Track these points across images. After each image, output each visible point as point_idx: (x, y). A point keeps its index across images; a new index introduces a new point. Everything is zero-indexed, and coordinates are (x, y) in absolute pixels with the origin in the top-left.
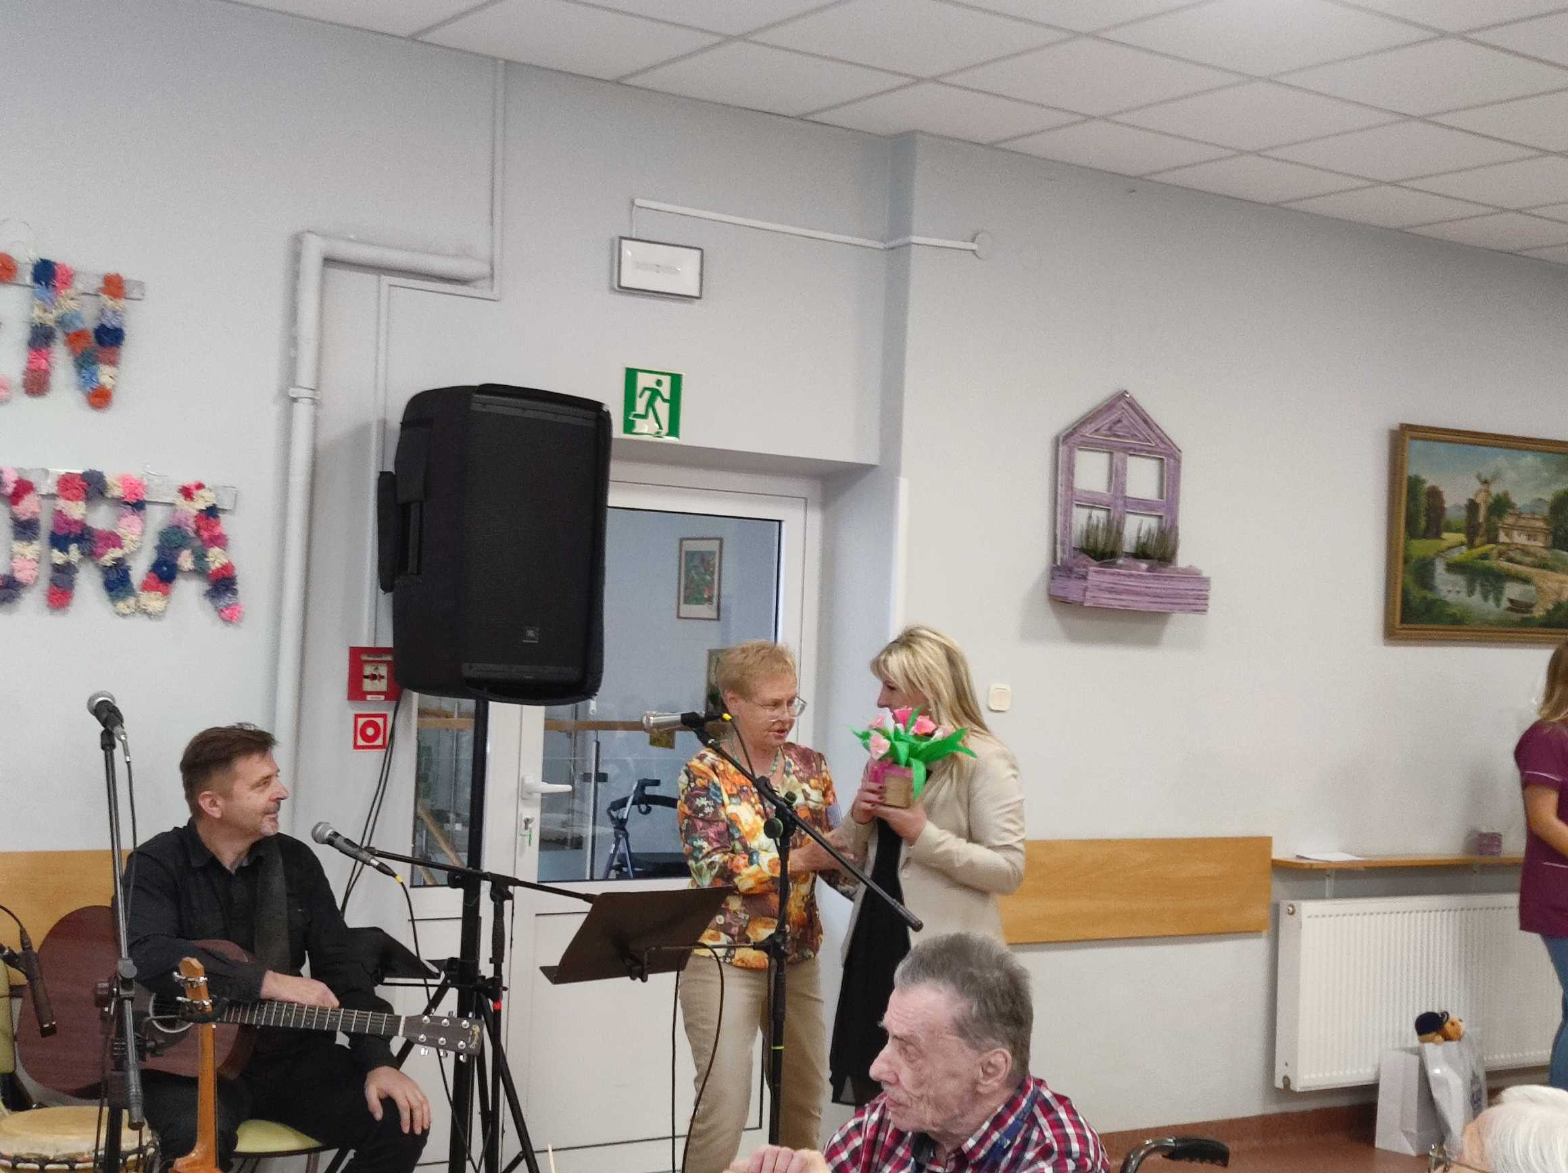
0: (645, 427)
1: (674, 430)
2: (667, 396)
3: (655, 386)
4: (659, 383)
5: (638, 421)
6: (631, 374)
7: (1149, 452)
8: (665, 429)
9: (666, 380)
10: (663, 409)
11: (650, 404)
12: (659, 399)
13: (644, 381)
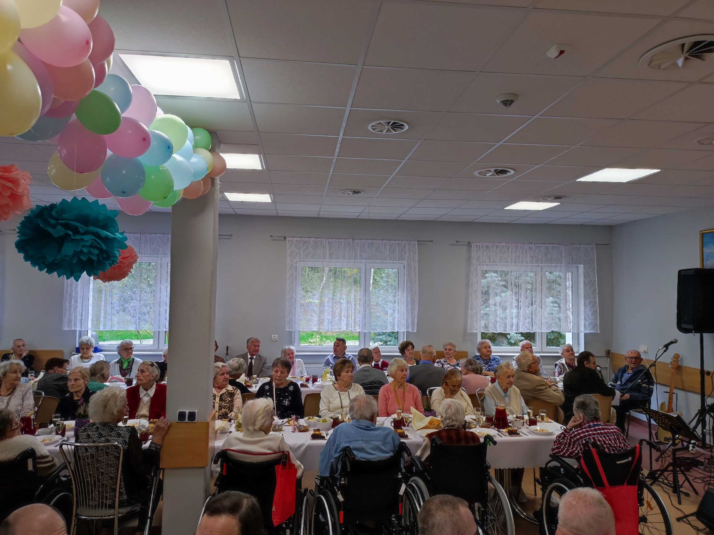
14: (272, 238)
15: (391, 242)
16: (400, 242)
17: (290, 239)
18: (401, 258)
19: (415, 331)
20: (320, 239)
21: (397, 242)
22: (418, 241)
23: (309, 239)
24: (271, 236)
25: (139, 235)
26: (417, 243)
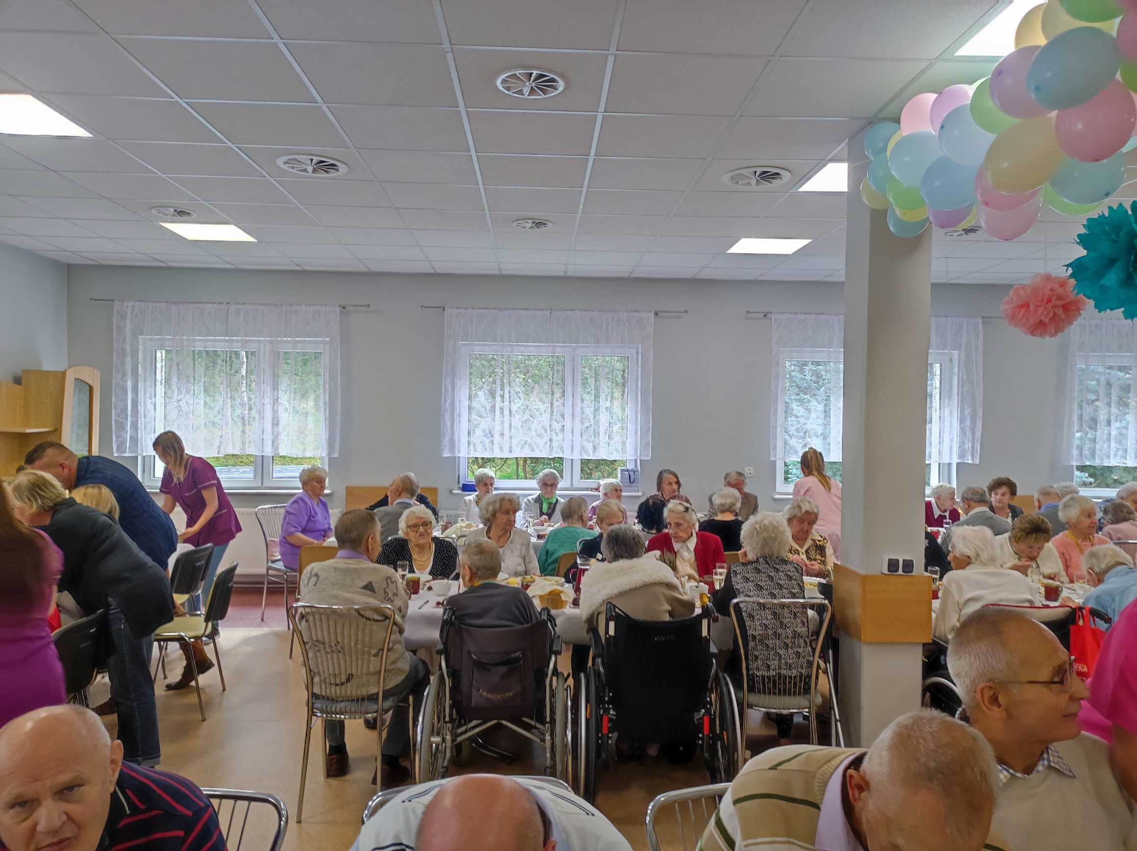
14: (750, 315)
15: (939, 319)
16: (954, 319)
17: (778, 316)
18: (956, 346)
19: (977, 461)
20: (824, 317)
21: (949, 319)
22: (983, 318)
23: (808, 316)
24: (748, 312)
25: (548, 312)
26: (980, 320)
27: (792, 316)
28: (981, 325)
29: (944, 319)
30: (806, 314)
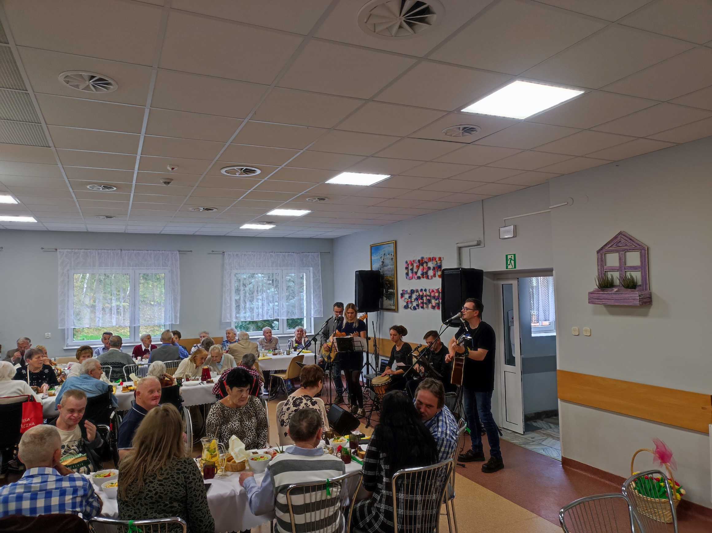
0: (510, 267)
1: (515, 267)
2: (513, 259)
3: (511, 258)
4: (512, 257)
5: (509, 266)
6: (507, 256)
7: (633, 250)
8: (513, 268)
9: (513, 256)
10: (513, 262)
11: (510, 262)
12: (512, 261)
13: (509, 257)
14: (43, 249)
16: (163, 252)
17: (61, 251)
18: (165, 265)
19: (178, 323)
20: (89, 251)
26: (178, 253)
27: (70, 250)
28: (178, 255)
29: (158, 252)
30: (78, 249)
